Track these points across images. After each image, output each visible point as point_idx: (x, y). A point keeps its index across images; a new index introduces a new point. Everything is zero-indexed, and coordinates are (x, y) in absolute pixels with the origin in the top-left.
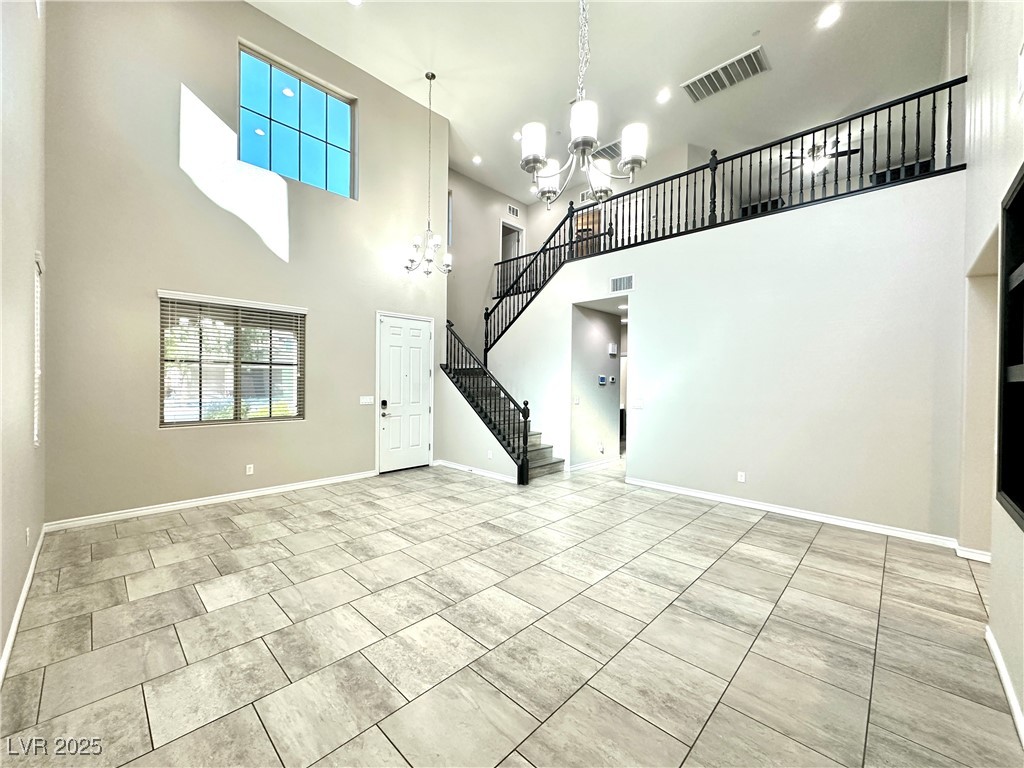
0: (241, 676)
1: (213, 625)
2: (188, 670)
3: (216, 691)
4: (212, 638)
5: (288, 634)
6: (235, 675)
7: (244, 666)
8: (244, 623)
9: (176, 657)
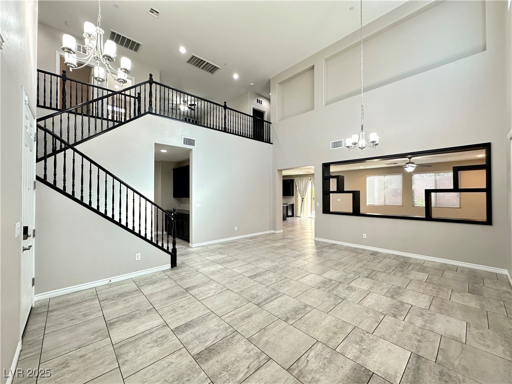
0: (425, 317)
1: (416, 343)
2: (442, 333)
3: (437, 320)
4: (422, 337)
5: (393, 314)
6: (426, 319)
7: (420, 318)
8: (402, 331)
9: (445, 343)
